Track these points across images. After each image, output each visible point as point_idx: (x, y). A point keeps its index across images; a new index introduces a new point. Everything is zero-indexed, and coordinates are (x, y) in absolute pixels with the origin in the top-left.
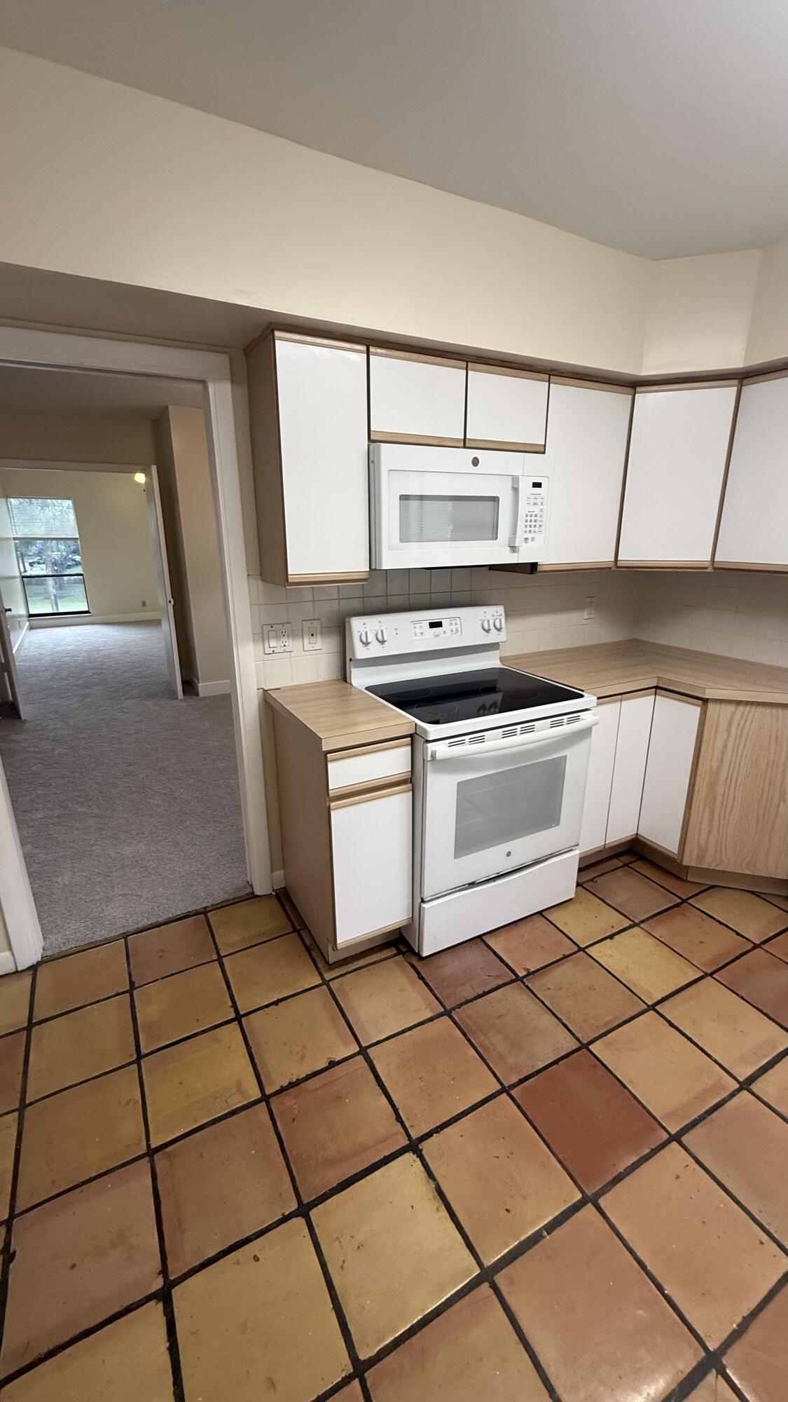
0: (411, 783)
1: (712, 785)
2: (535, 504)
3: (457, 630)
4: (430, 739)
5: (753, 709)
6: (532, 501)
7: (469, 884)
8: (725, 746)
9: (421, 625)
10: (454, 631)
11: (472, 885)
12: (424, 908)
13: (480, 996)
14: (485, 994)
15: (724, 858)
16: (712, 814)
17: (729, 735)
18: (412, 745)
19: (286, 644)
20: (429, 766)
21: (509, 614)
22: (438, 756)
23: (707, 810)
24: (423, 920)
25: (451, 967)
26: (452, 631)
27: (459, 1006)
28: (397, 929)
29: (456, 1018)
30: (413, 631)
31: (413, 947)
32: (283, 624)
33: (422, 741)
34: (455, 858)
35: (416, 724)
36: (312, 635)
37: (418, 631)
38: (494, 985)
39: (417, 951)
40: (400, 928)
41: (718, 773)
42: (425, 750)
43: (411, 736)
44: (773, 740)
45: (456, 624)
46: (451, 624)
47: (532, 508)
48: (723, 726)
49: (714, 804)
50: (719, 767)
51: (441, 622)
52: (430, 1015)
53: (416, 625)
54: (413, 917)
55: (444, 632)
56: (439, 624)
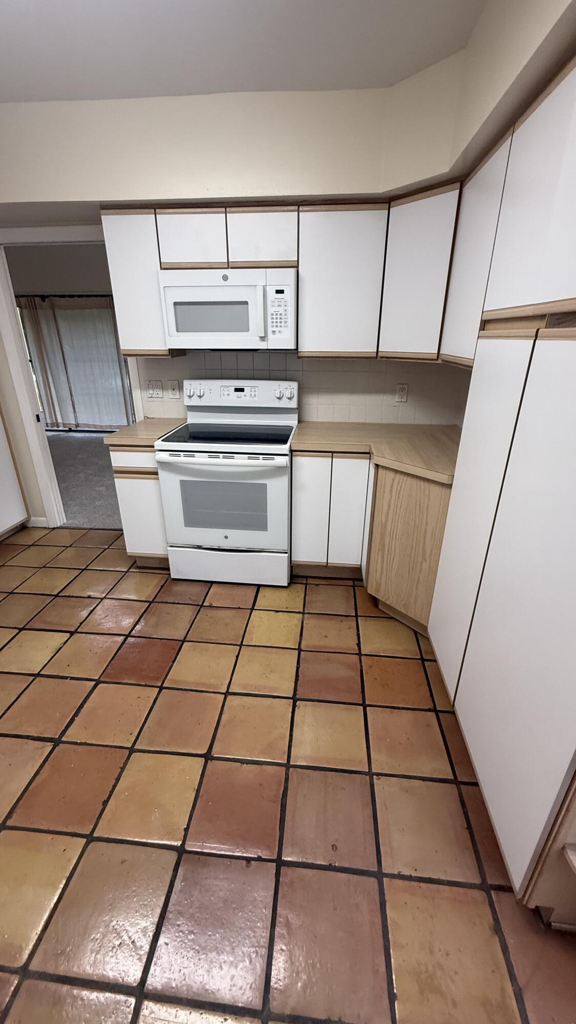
0: (157, 475)
1: (383, 535)
2: (279, 306)
3: (255, 395)
5: (406, 478)
6: (277, 304)
8: (389, 505)
9: (228, 389)
10: (253, 395)
11: (199, 547)
13: (175, 603)
14: (178, 604)
15: (390, 595)
16: (383, 557)
17: (391, 497)
19: (159, 393)
21: (301, 389)
23: (380, 553)
26: (251, 395)
27: (160, 602)
29: (151, 605)
30: (223, 392)
32: (156, 381)
34: (186, 526)
36: (174, 389)
37: (226, 393)
41: (385, 526)
44: (418, 507)
45: (255, 391)
46: (251, 391)
47: (277, 309)
48: (388, 490)
49: (384, 550)
50: (386, 521)
51: (244, 389)
52: (144, 599)
53: (225, 389)
55: (245, 396)
56: (242, 390)
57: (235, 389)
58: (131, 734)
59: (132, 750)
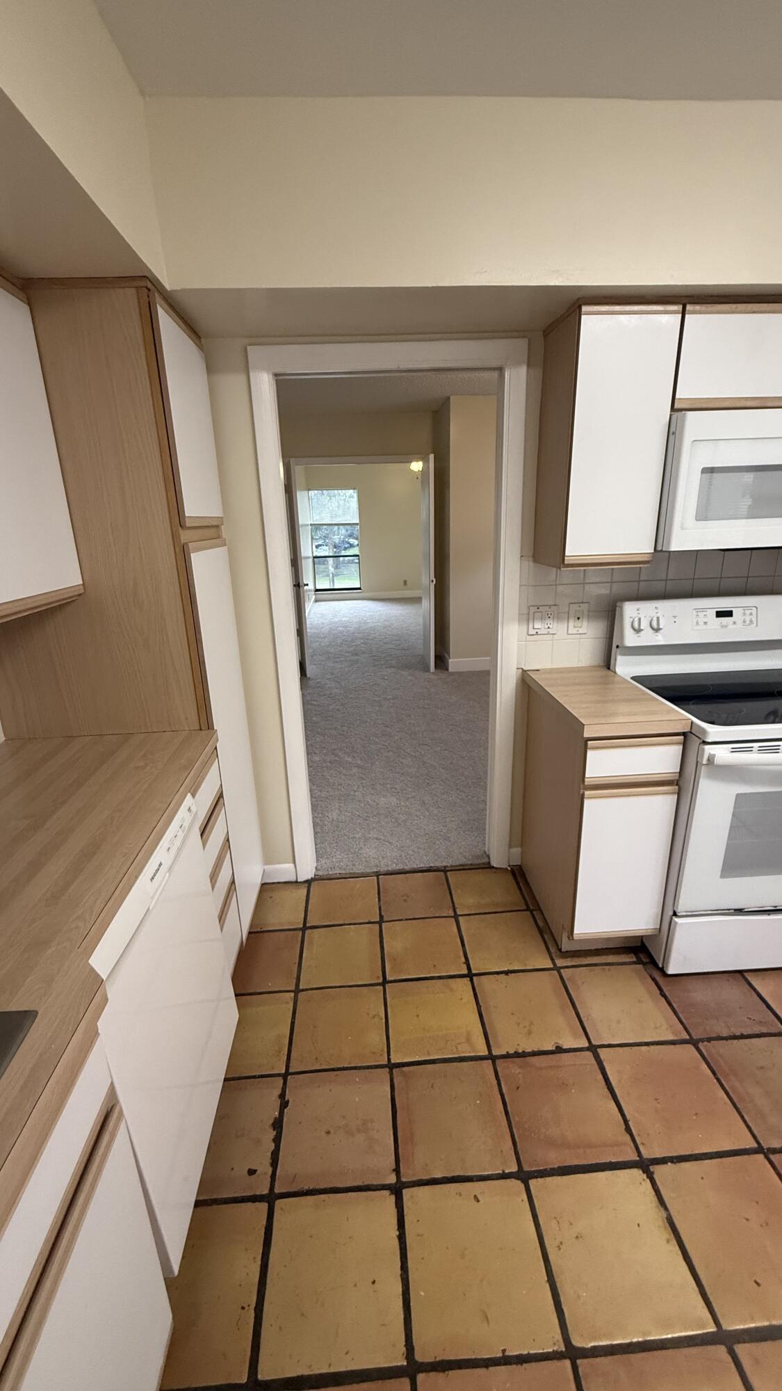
0: (677, 785)
3: (751, 621)
4: (710, 740)
7: (735, 910)
9: (705, 613)
10: (748, 622)
11: (739, 911)
12: (676, 923)
13: (735, 1037)
14: (743, 1037)
18: (685, 744)
19: (551, 627)
20: (703, 770)
22: (717, 761)
24: (674, 934)
25: (700, 994)
26: (744, 622)
27: (709, 1040)
28: (639, 936)
29: (704, 1051)
30: (695, 621)
31: (657, 961)
32: (550, 606)
33: (699, 741)
34: (722, 876)
35: (692, 722)
36: (578, 618)
37: (701, 620)
38: (757, 1030)
39: (661, 966)
40: (642, 936)
42: (700, 753)
43: (684, 734)
45: (751, 614)
46: (744, 614)
51: (732, 611)
52: (671, 1037)
53: (699, 613)
54: (660, 929)
55: (735, 623)
56: (729, 614)
57: (717, 612)
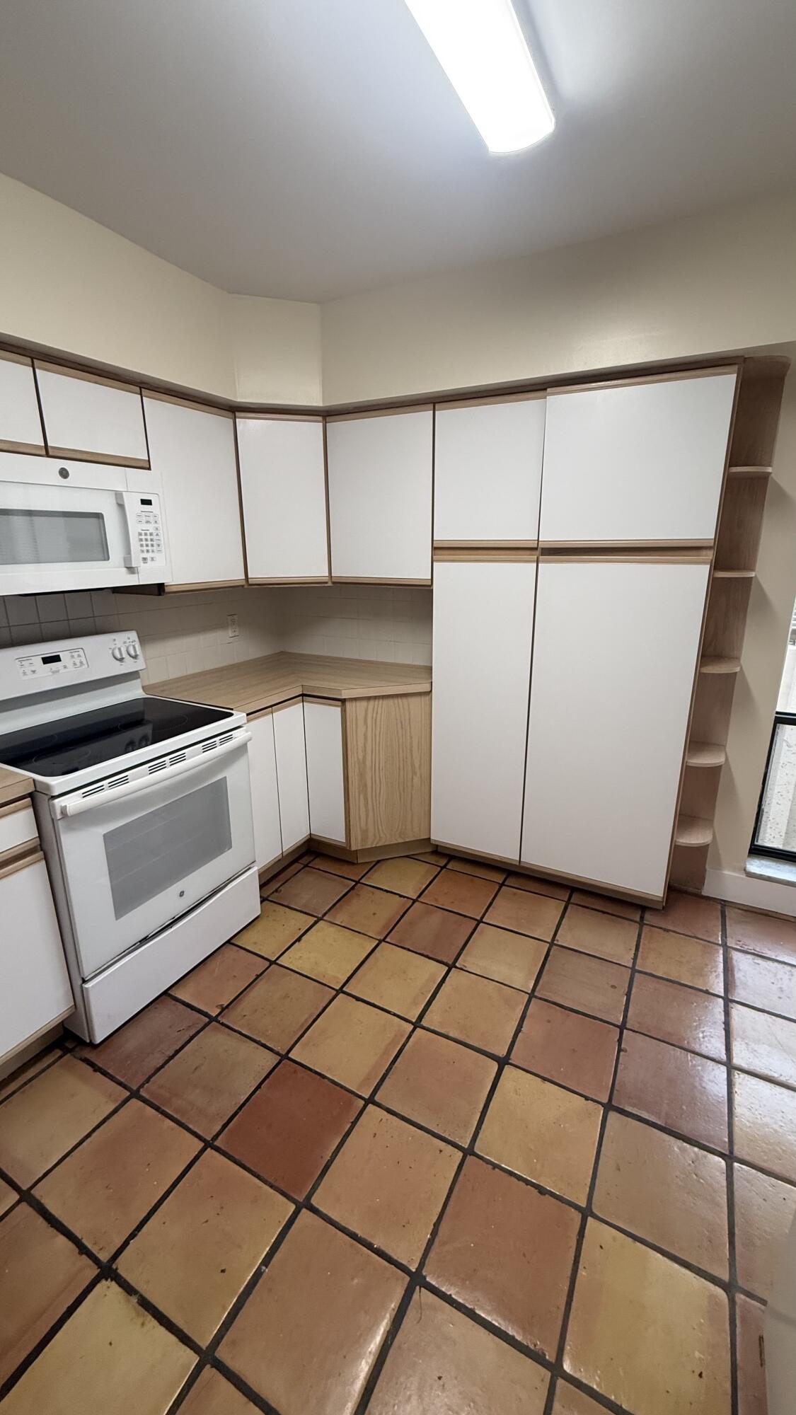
0: (42, 850)
1: (362, 775)
2: (148, 522)
3: (81, 663)
4: (56, 793)
5: (381, 701)
6: (144, 519)
8: (366, 738)
9: (30, 661)
10: (78, 664)
11: (145, 940)
12: (87, 988)
13: (172, 1057)
14: (177, 1052)
15: (382, 835)
16: (366, 799)
17: (367, 728)
18: (34, 806)
21: (143, 640)
23: (362, 796)
24: (89, 1001)
25: (132, 1041)
26: (75, 664)
27: (148, 1080)
28: (59, 1024)
29: (145, 1095)
30: (21, 671)
31: (84, 1039)
33: (46, 798)
34: (117, 919)
35: (34, 780)
37: (28, 670)
39: (88, 1041)
40: (62, 1022)
41: (364, 762)
42: (52, 809)
43: (31, 795)
44: (399, 726)
45: (79, 656)
46: (72, 657)
47: (145, 526)
48: (361, 722)
49: (366, 791)
50: (364, 757)
51: (59, 656)
53: (23, 663)
54: (75, 1004)
55: (65, 667)
56: (56, 659)
57: (43, 658)
58: (441, 1151)
59: (469, 1152)
